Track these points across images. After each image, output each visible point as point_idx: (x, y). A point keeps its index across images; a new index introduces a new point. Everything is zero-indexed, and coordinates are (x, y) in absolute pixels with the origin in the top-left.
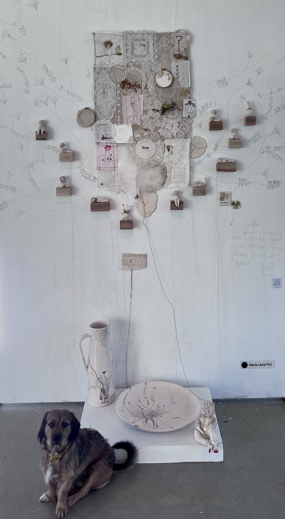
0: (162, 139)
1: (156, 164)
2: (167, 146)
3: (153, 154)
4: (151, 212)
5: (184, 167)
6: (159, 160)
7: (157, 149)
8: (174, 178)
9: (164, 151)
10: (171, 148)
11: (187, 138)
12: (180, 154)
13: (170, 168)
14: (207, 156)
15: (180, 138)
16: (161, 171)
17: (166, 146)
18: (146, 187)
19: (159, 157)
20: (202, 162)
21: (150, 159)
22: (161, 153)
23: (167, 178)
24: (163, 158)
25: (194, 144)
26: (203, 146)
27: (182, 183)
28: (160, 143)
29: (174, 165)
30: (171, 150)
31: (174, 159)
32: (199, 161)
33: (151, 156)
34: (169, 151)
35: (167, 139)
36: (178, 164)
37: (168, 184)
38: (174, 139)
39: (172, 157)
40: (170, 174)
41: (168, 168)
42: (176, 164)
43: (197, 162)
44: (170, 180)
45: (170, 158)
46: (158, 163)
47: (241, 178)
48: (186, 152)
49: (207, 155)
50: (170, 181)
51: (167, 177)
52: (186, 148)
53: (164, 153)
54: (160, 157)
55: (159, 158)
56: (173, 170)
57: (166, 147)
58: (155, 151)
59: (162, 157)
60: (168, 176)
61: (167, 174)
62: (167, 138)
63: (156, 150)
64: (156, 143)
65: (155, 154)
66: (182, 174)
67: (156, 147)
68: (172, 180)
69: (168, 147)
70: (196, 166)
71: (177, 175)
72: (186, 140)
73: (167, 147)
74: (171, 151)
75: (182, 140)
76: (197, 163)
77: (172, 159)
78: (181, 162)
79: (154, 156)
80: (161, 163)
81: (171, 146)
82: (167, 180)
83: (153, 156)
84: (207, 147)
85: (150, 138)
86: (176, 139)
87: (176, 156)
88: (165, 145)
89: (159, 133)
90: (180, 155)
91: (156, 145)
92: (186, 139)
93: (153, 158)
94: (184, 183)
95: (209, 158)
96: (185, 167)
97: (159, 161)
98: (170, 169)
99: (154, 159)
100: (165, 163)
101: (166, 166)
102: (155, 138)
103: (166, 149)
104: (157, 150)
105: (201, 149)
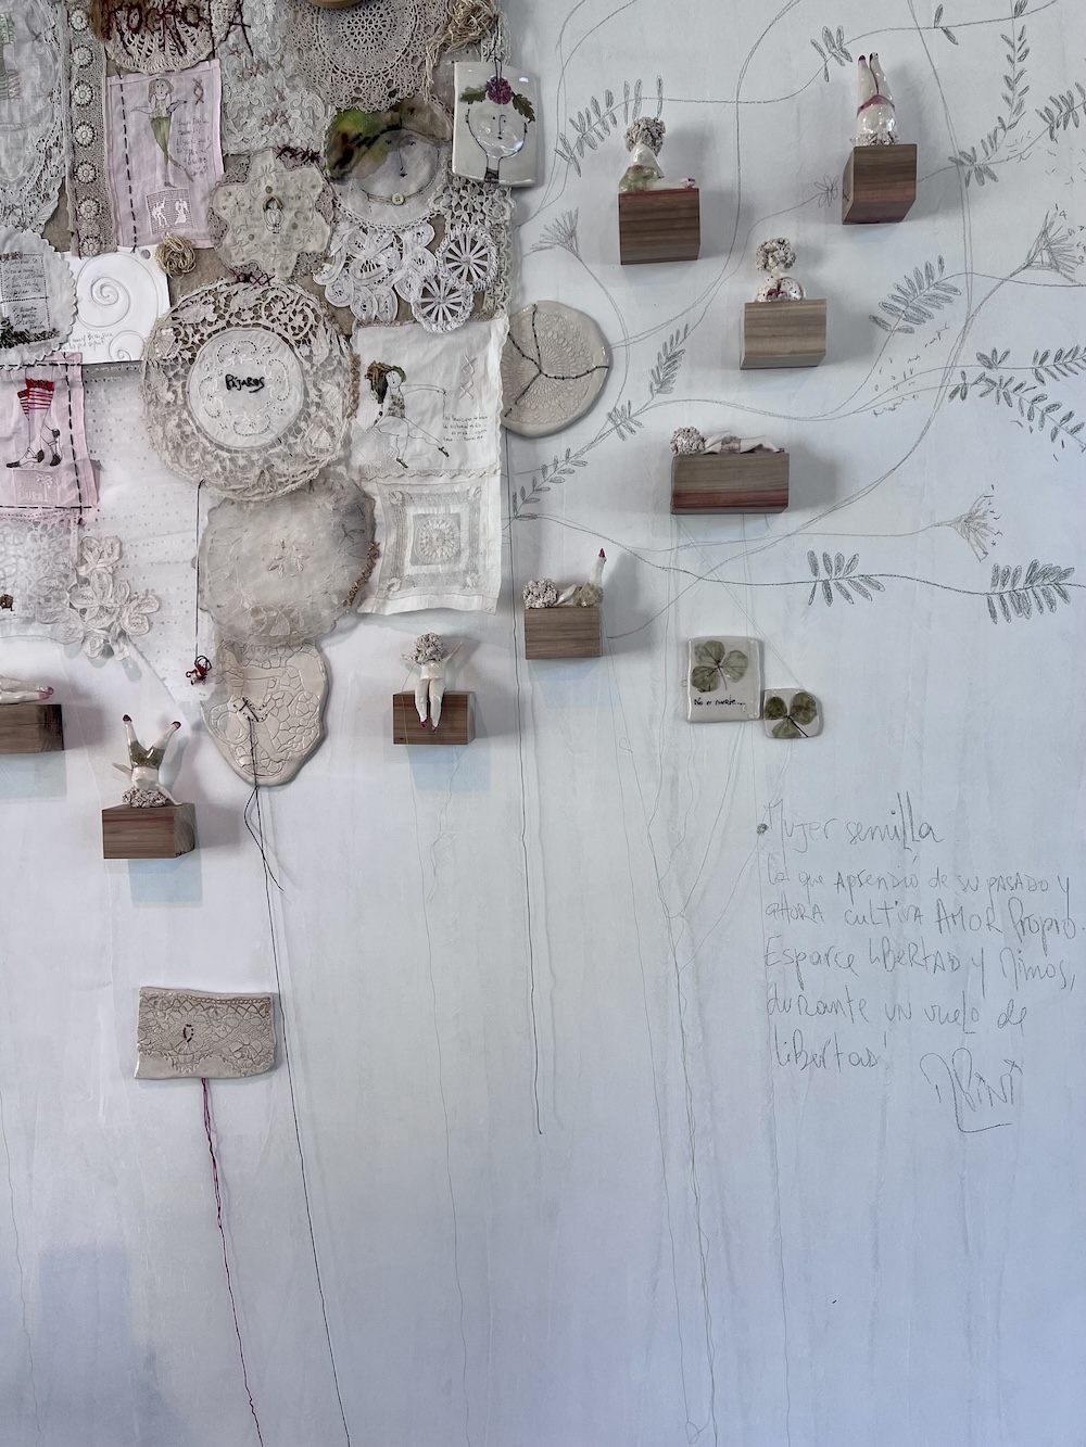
0: (336, 327)
1: (307, 478)
2: (371, 369)
3: (290, 417)
4: (291, 760)
5: (473, 491)
6: (322, 451)
7: (310, 386)
8: (415, 561)
9: (355, 401)
10: (392, 378)
11: (490, 315)
12: (447, 413)
13: (394, 501)
14: (610, 425)
15: (445, 318)
16: (337, 519)
17: (364, 371)
18: (256, 611)
19: (325, 433)
20: (584, 464)
21: (273, 446)
22: (338, 414)
23: (379, 562)
24: (347, 442)
25: (531, 352)
26: (588, 365)
27: (465, 585)
28: (331, 351)
29: (414, 481)
30: (395, 392)
31: (418, 445)
32: (567, 458)
33: (278, 428)
34: (381, 401)
35: (369, 329)
36: (437, 474)
37: (387, 597)
38: (408, 326)
39: (403, 434)
40: (392, 539)
41: (383, 498)
42: (427, 474)
43: (556, 462)
44: (397, 570)
45: (393, 439)
46: (321, 471)
47: (825, 555)
48: (484, 400)
49: (610, 415)
50: (395, 580)
51: (374, 553)
52: (485, 376)
53: (354, 410)
54: (333, 436)
55: (324, 439)
56: (411, 511)
57: (362, 377)
58: (300, 398)
59: (340, 435)
60: (382, 548)
61: (377, 540)
62: (369, 318)
63: (306, 393)
64: (305, 350)
65: (298, 418)
66: (464, 535)
67: (304, 373)
68: (409, 570)
69: (376, 374)
70: (547, 484)
71: (435, 544)
72: (484, 325)
73: (369, 376)
74: (393, 397)
75: (455, 326)
76: (550, 470)
77: (401, 444)
78: (455, 460)
79: (295, 430)
80: (341, 469)
81: (395, 368)
82: (377, 571)
83: (290, 430)
84: (613, 372)
85: (267, 323)
86: (421, 320)
87: (424, 427)
88: (356, 361)
89: (320, 292)
90: (451, 422)
91: (307, 366)
92: (481, 319)
93: (291, 440)
94: (477, 586)
95: (623, 437)
96: (479, 490)
97: (326, 458)
98: (398, 510)
99: (299, 449)
100: (360, 470)
101: (369, 488)
102: (298, 321)
103: (365, 384)
104: (313, 392)
105: (572, 382)
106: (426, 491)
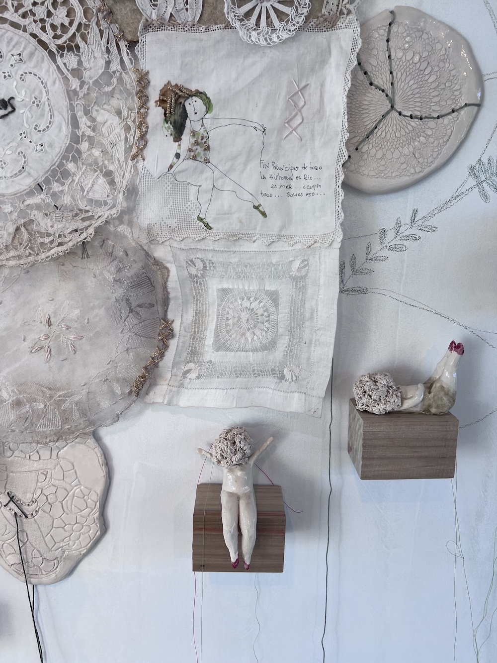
0: (115, 28)
1: (78, 239)
2: (164, 93)
3: (53, 155)
4: (68, 558)
5: (297, 264)
6: (99, 203)
7: (80, 114)
8: (220, 346)
10: (194, 106)
11: (330, 23)
12: (266, 158)
14: (472, 182)
15: (269, 23)
16: (119, 292)
17: (154, 94)
29: (219, 246)
30: (197, 127)
31: (226, 200)
32: (413, 221)
33: (38, 170)
34: (178, 137)
35: (161, 34)
36: (249, 238)
38: (217, 33)
39: (207, 185)
42: (235, 237)
43: (399, 225)
45: (193, 190)
48: (317, 143)
49: (472, 169)
51: (168, 334)
52: (320, 111)
53: (141, 150)
58: (66, 130)
59: (122, 183)
60: (176, 326)
61: (170, 316)
62: (161, 18)
63: (74, 122)
64: (71, 60)
65: (65, 157)
66: (283, 315)
67: (71, 94)
69: (170, 99)
72: (321, 38)
73: (162, 102)
74: (194, 133)
75: (285, 36)
77: (204, 198)
79: (59, 173)
82: (170, 355)
83: (54, 173)
85: (16, 18)
86: (237, 24)
87: (234, 176)
91: (75, 84)
92: (319, 28)
93: (56, 187)
94: (297, 379)
95: (485, 197)
96: (305, 263)
97: (105, 213)
98: (197, 281)
101: (160, 253)
102: (60, 16)
103: (156, 114)
104: (84, 121)
106: (234, 260)
